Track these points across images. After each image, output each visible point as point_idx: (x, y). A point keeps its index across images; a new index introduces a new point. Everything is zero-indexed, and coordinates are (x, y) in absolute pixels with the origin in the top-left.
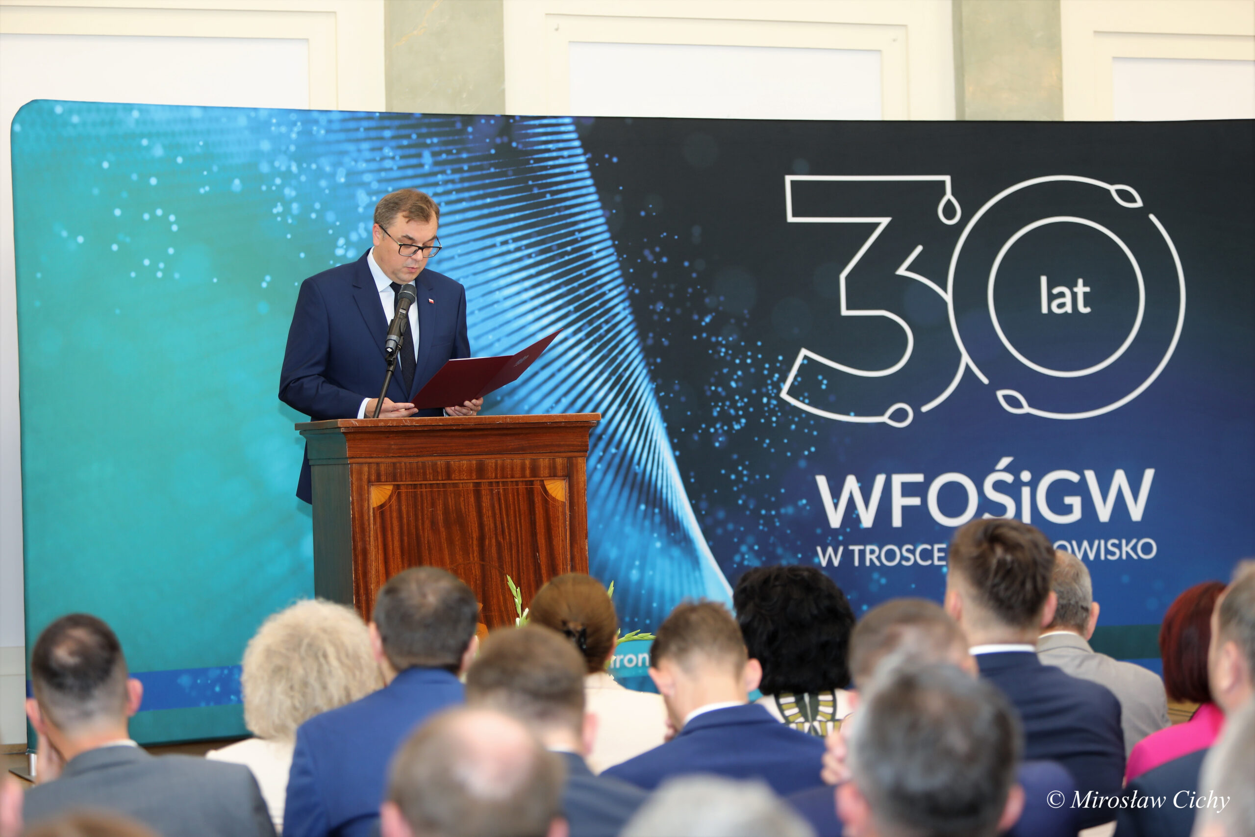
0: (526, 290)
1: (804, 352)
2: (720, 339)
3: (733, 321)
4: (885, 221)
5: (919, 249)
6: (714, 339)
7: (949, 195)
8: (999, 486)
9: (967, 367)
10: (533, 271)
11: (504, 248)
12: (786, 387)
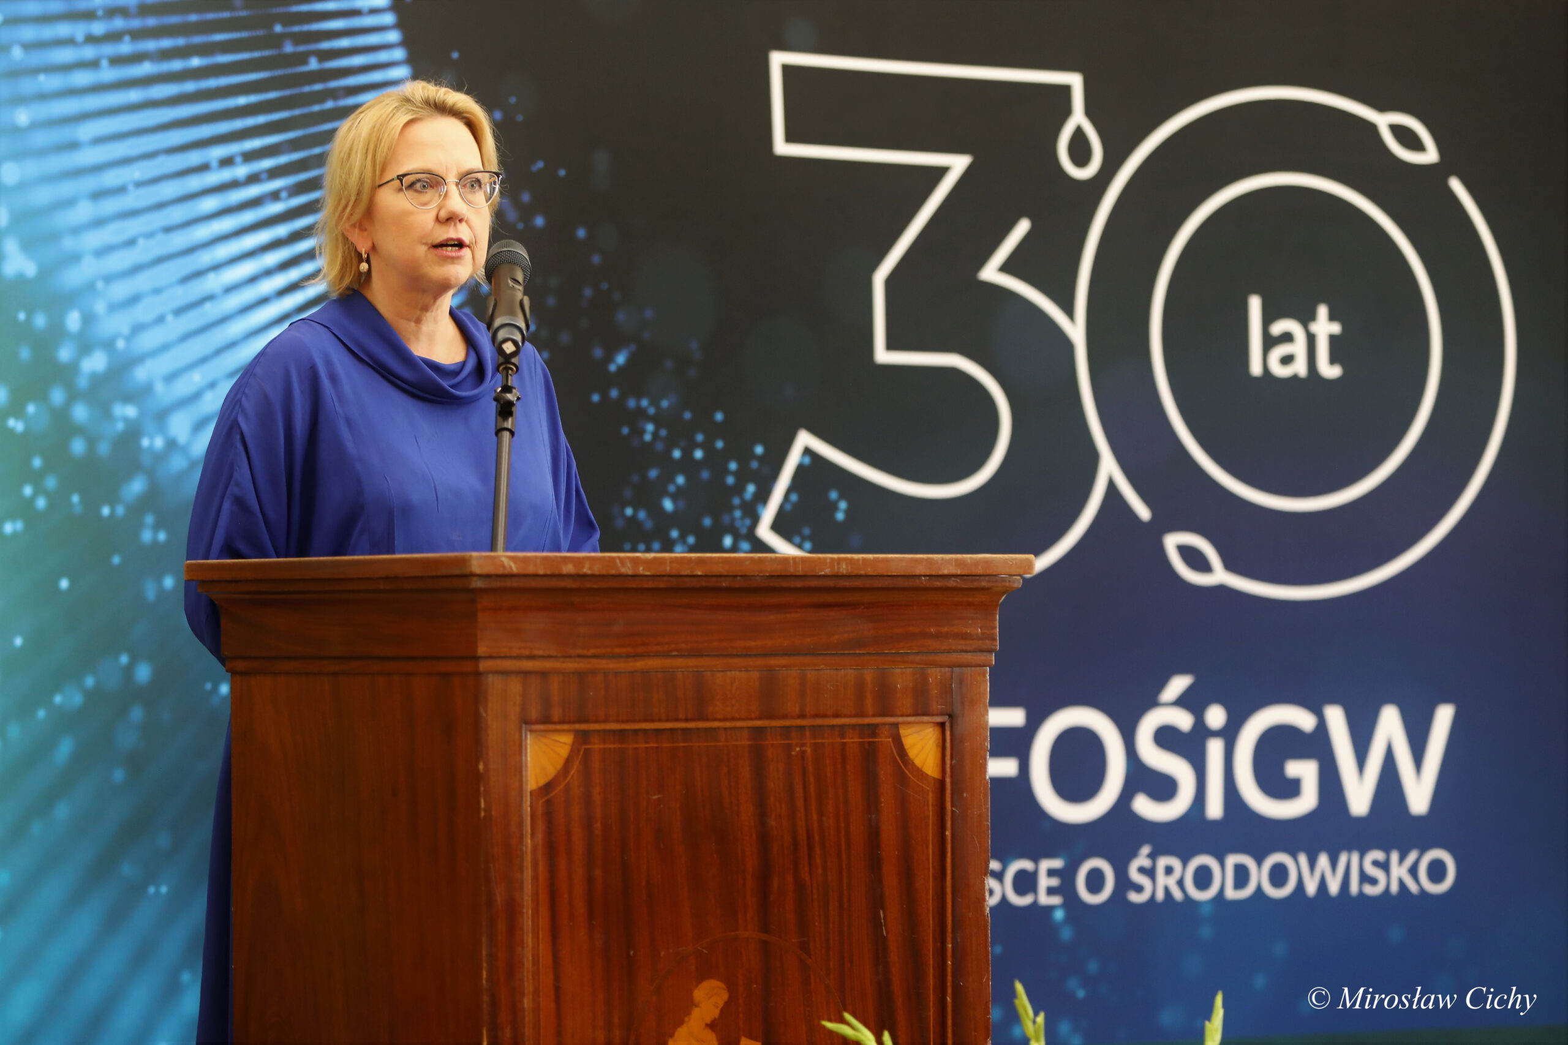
0: (268, 273)
1: (804, 439)
2: (644, 403)
3: (669, 364)
4: (958, 164)
5: (1023, 227)
6: (632, 403)
7: (1078, 118)
8: (1166, 737)
9: (1111, 482)
10: (281, 231)
11: (226, 175)
12: (769, 513)
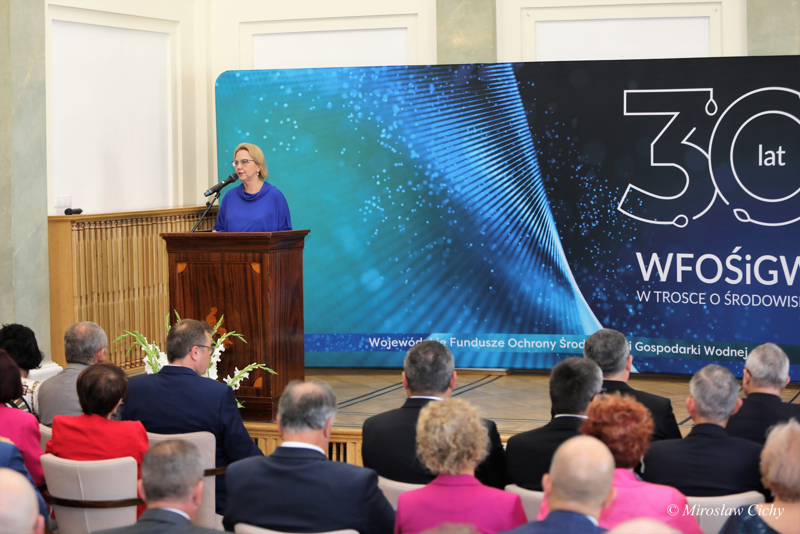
0: (482, 153)
1: (630, 185)
2: (585, 178)
3: (592, 169)
4: (676, 114)
5: (694, 129)
6: (582, 178)
7: (711, 99)
8: (734, 262)
9: (718, 194)
10: (486, 143)
11: (471, 132)
12: (620, 205)
